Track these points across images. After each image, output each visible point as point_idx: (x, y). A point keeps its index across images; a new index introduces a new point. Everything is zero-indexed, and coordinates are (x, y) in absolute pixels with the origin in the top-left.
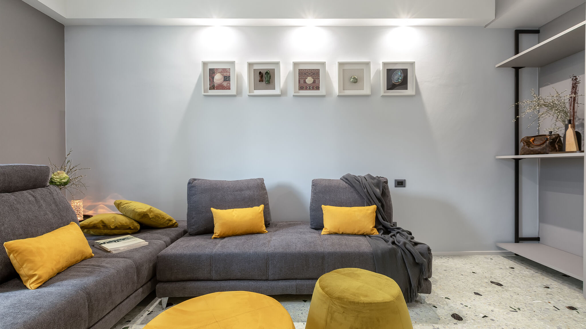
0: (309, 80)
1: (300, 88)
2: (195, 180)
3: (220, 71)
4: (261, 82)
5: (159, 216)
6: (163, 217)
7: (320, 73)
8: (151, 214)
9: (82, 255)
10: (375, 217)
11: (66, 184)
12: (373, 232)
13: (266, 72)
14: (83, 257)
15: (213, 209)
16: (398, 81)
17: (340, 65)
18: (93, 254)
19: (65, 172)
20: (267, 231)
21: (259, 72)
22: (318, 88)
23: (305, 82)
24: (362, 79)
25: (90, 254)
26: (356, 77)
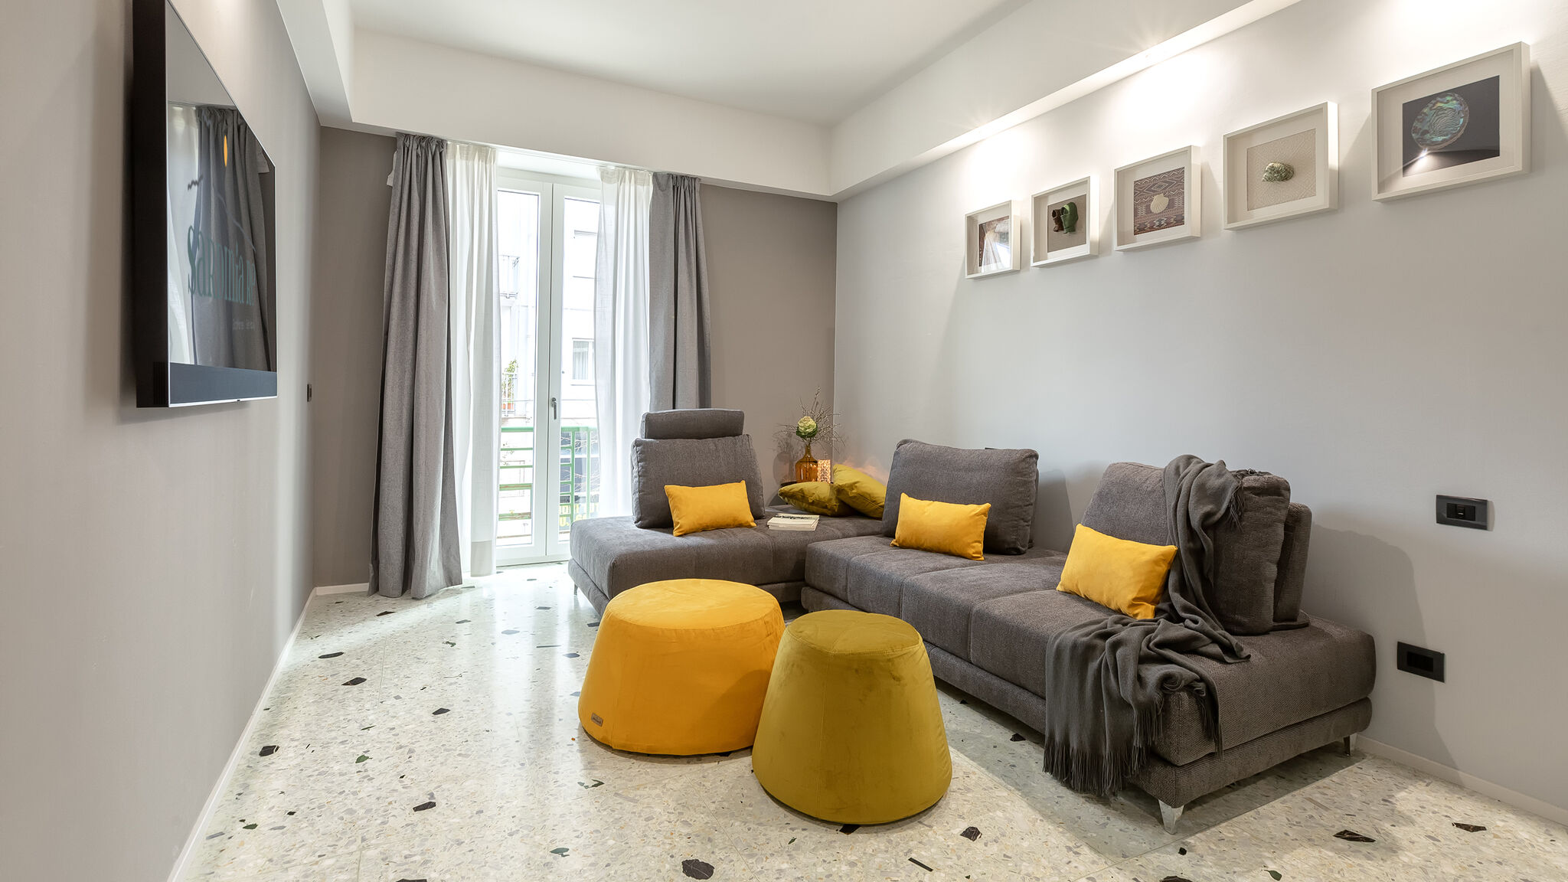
0: (1159, 203)
1: (1138, 229)
2: (905, 442)
3: (993, 224)
4: (1061, 232)
7: (1185, 178)
8: (854, 491)
9: (735, 520)
10: (1162, 576)
11: (812, 435)
12: (1136, 612)
13: (1067, 208)
14: (736, 523)
15: (904, 496)
16: (1449, 136)
17: (1233, 142)
18: (754, 524)
19: (813, 418)
20: (983, 558)
21: (1054, 214)
22: (1180, 221)
23: (1148, 211)
24: (1310, 161)
25: (747, 522)
26: (1276, 165)
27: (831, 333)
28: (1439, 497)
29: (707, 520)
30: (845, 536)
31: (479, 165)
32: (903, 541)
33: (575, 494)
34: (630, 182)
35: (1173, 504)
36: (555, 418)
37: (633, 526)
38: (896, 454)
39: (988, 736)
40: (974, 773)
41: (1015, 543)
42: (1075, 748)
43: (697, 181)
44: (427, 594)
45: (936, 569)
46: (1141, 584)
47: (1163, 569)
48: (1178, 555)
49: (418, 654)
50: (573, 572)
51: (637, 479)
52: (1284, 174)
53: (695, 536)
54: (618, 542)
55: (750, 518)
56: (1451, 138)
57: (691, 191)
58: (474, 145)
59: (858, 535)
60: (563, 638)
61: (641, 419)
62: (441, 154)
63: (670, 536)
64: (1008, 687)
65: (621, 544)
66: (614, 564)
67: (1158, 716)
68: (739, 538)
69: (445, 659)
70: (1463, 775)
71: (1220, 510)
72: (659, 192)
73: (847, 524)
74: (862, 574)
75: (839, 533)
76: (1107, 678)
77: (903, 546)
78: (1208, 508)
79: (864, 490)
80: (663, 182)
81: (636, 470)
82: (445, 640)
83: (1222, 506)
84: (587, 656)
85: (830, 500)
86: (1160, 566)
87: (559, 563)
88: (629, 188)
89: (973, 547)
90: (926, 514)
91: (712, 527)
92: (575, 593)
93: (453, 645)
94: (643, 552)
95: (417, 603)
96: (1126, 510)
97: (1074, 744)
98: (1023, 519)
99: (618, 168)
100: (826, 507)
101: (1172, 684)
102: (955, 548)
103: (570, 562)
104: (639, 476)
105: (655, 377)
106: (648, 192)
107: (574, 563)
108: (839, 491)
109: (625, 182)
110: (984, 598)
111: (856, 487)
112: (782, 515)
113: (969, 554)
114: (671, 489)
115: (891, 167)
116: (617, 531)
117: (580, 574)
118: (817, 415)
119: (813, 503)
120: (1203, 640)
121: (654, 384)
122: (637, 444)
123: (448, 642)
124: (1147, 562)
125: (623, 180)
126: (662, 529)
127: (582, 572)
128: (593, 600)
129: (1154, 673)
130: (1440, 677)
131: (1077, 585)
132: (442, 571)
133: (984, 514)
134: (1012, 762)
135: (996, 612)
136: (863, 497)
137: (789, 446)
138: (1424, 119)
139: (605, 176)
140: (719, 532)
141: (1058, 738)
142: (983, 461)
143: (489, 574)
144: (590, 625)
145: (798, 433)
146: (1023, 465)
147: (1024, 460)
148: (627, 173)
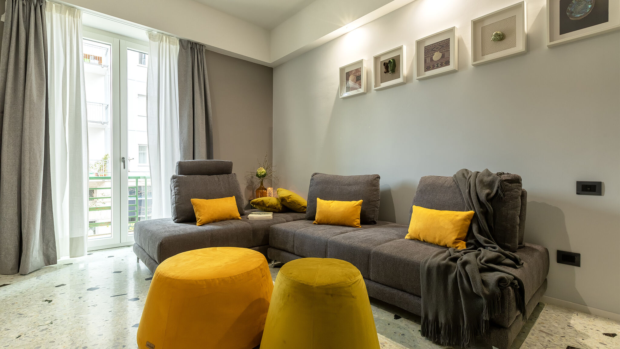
0: (437, 56)
1: (426, 69)
2: (316, 174)
3: (353, 72)
4: (387, 73)
5: (295, 202)
6: (299, 203)
7: (450, 43)
8: (289, 200)
9: (230, 216)
10: (468, 227)
11: (264, 176)
12: (457, 246)
13: (392, 61)
14: (231, 218)
15: (318, 199)
16: (583, 14)
17: (476, 23)
18: (240, 218)
19: (264, 168)
20: (361, 227)
21: (384, 64)
22: (447, 63)
23: (432, 60)
24: (513, 31)
25: (237, 217)
26: (498, 32)
27: (271, 129)
28: (578, 183)
29: (215, 216)
30: (287, 221)
31: (69, 17)
32: (320, 221)
33: (139, 216)
34: (166, 42)
35: (467, 191)
36: (124, 168)
37: (173, 222)
38: (312, 179)
39: (382, 319)
40: (386, 343)
41: (374, 218)
42: (443, 322)
43: (203, 47)
44: (30, 271)
45: (342, 233)
46: (458, 232)
47: (468, 222)
48: (475, 215)
49: (21, 311)
50: (136, 250)
51: (174, 196)
52: (501, 38)
53: (209, 225)
54: (164, 231)
55: (238, 214)
56: (584, 15)
57: (201, 51)
58: (66, 5)
59: (294, 220)
60: (131, 290)
61: (176, 165)
62: (41, 7)
63: (194, 226)
64: (395, 291)
65: (165, 232)
66: (161, 243)
67: (498, 302)
68: (233, 225)
69: (41, 312)
70: (591, 309)
71: (493, 192)
72: (183, 49)
73: (287, 215)
74: (304, 238)
75: (285, 220)
76: (462, 282)
77: (320, 223)
78: (487, 191)
79: (294, 199)
80: (185, 44)
81: (173, 191)
82: (45, 299)
83: (493, 190)
84: (144, 299)
85: (277, 205)
86: (468, 221)
87: (129, 246)
88: (165, 45)
89: (356, 221)
90: (331, 207)
91: (218, 220)
92: (138, 261)
93: (50, 301)
94: (179, 235)
95: (23, 277)
96: (438, 197)
97: (442, 320)
98: (376, 207)
99: (159, 34)
100: (276, 208)
101: (504, 283)
102: (347, 223)
103: (134, 245)
104: (176, 195)
105: (183, 146)
106: (177, 48)
107: (136, 245)
108: (283, 200)
109: (163, 42)
110: (376, 245)
111: (290, 197)
112: (254, 213)
113: (354, 225)
114: (194, 201)
115: (302, 47)
116: (163, 225)
117: (140, 250)
118: (266, 166)
119: (269, 207)
120: (503, 257)
121: (182, 150)
122: (174, 177)
123: (47, 300)
124: (461, 220)
125: (162, 40)
126: (190, 223)
127: (141, 250)
128: (148, 265)
129: (492, 277)
130: (578, 265)
131: (419, 235)
132: (42, 257)
133: (360, 205)
134: (402, 332)
135: (385, 252)
136: (294, 202)
137: (252, 182)
138: (572, 6)
139: (151, 36)
140: (222, 222)
141: (430, 317)
142: (355, 181)
143: (82, 255)
144: (147, 279)
145: (257, 175)
146: (375, 182)
147: (375, 179)
148: (164, 37)
